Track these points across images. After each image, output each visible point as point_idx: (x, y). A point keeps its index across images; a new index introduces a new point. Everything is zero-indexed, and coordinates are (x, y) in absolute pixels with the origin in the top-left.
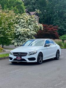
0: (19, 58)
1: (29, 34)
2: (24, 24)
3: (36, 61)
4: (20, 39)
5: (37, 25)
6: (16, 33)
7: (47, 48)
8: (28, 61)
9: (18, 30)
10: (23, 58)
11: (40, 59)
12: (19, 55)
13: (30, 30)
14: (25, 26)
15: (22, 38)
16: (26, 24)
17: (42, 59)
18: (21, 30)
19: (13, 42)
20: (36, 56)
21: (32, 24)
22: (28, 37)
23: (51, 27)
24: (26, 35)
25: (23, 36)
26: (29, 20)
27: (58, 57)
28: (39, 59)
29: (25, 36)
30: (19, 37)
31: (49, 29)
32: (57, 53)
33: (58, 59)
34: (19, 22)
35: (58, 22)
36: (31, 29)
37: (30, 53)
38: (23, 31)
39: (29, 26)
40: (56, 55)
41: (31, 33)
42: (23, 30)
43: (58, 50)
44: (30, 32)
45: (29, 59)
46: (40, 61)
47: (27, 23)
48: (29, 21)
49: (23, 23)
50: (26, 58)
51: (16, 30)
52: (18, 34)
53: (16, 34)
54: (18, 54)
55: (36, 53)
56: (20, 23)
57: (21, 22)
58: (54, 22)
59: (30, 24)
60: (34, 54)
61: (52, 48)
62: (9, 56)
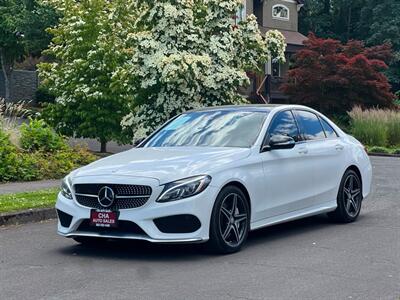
0: (104, 219)
1: (209, 82)
2: (182, 27)
3: (202, 234)
4: (161, 109)
5: (253, 38)
6: (141, 77)
7: (282, 161)
8: (156, 235)
9: (150, 61)
10: (125, 215)
11: (233, 224)
12: (105, 202)
13: (218, 61)
14: (189, 42)
15: (174, 103)
16: (197, 32)
17: (246, 222)
18: (163, 60)
19: (130, 123)
20: (201, 207)
21: (227, 30)
22: (209, 97)
23: (353, 52)
24: (191, 86)
25: (179, 93)
26: (209, 11)
27: (352, 209)
28: (225, 221)
29: (187, 91)
30: (160, 100)
31: (345, 63)
32: (345, 184)
33: (353, 220)
34: (157, 18)
35: (393, 28)
36: (222, 54)
37: (167, 186)
38: (175, 67)
39: (212, 38)
40: (342, 198)
41: (220, 76)
42: (177, 63)
43: (353, 168)
44: (216, 71)
45: (163, 224)
46: (232, 237)
47: (202, 24)
48: (210, 15)
49: (178, 22)
50: (142, 217)
51: (141, 63)
52: (152, 82)
53: (144, 85)
54: (102, 196)
55: (205, 186)
56: (162, 25)
57: (163, 20)
58: (372, 27)
59: (217, 31)
60: (190, 192)
61: (311, 157)
62: (58, 206)
